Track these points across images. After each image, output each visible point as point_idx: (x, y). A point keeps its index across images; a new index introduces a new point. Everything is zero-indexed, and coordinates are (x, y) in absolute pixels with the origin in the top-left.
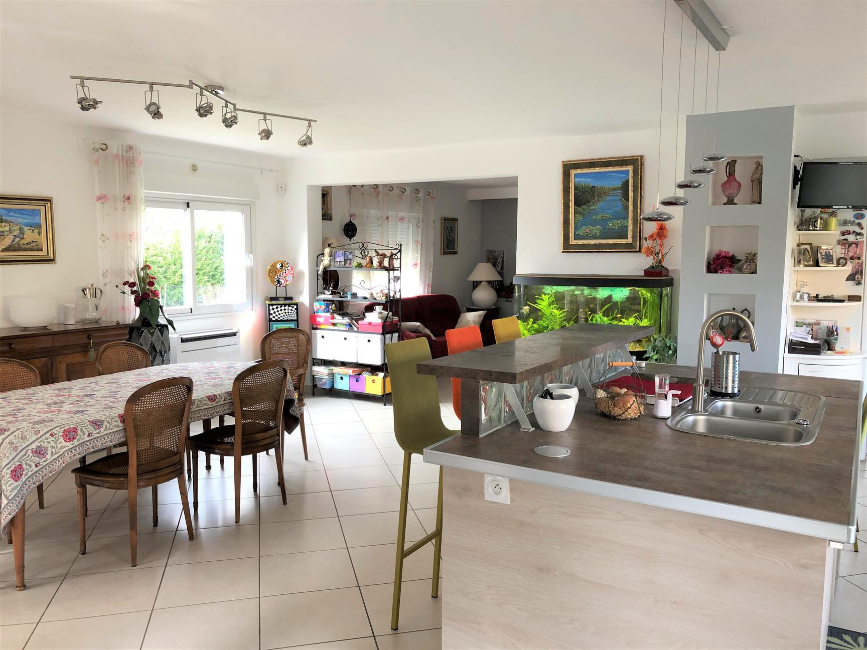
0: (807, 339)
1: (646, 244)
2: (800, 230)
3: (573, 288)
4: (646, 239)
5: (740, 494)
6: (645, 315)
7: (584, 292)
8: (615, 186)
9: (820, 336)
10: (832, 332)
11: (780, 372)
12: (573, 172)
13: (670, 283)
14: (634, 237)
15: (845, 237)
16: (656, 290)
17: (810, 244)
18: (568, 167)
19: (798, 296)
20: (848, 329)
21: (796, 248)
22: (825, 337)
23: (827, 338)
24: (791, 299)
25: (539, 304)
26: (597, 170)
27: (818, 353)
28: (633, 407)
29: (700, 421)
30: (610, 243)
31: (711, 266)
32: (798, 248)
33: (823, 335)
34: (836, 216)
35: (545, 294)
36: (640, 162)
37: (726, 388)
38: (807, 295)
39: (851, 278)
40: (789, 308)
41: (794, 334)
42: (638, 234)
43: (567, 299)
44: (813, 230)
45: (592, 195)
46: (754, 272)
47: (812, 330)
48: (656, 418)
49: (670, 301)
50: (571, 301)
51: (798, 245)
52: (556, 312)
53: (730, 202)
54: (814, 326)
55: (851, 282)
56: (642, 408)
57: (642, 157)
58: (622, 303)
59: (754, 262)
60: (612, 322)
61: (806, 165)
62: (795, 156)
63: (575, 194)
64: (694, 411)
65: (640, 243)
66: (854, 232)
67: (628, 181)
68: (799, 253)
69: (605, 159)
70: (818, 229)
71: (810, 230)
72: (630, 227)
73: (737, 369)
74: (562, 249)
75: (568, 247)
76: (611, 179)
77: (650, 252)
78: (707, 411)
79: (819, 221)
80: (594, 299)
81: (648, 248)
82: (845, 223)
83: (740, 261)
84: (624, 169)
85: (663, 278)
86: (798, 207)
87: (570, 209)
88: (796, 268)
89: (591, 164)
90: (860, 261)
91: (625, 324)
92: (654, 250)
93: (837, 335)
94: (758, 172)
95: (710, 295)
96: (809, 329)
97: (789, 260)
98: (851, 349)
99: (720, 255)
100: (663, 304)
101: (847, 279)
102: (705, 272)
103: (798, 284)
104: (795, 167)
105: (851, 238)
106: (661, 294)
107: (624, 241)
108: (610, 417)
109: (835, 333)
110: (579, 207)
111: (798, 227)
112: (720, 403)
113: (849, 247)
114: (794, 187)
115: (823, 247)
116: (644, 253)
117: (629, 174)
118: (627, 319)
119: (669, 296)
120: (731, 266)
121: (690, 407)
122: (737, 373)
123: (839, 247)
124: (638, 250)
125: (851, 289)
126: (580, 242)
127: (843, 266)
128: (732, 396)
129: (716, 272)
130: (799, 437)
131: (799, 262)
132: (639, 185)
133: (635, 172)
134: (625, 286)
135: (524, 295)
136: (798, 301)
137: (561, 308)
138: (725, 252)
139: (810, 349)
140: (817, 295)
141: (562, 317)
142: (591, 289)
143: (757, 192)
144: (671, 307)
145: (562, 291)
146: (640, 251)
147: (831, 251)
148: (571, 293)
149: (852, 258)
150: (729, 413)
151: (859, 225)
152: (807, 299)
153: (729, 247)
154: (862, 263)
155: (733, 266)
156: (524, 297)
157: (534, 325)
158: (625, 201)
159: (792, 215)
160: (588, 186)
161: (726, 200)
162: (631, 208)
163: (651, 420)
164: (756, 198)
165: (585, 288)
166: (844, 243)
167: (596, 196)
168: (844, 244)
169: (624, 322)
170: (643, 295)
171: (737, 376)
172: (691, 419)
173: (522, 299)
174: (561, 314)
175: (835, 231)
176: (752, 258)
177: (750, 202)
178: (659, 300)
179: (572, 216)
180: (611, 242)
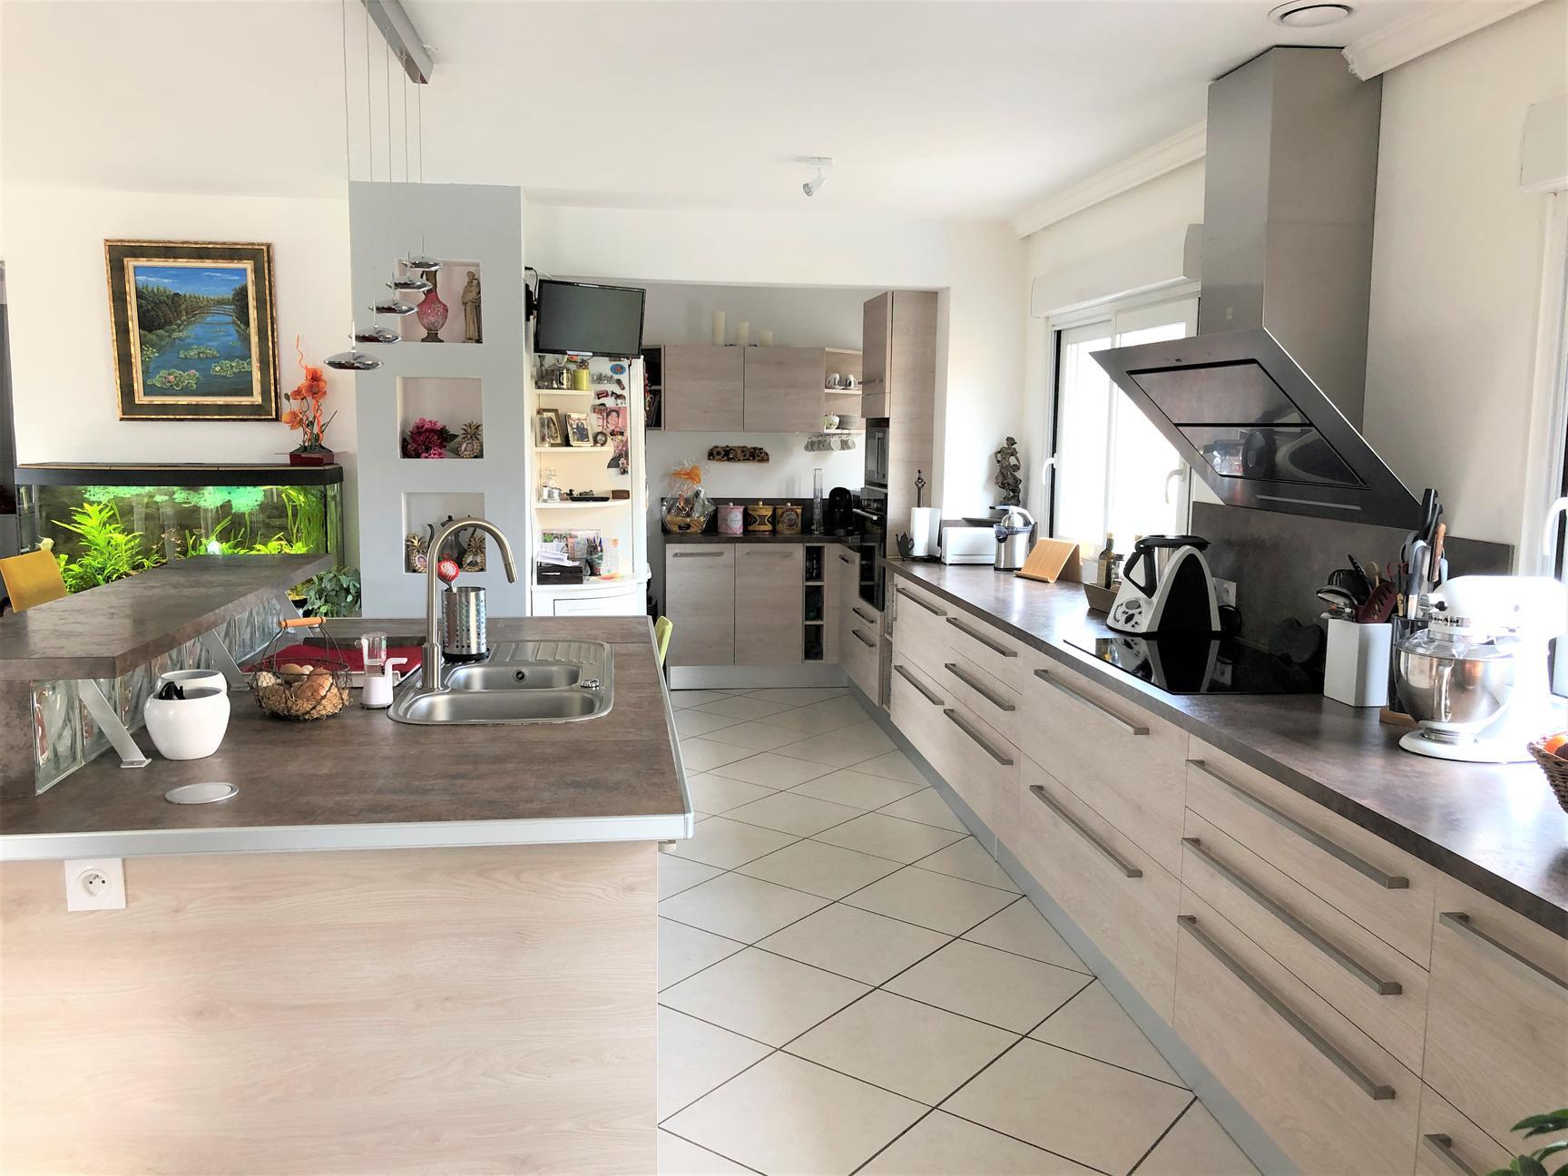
0: (562, 560)
1: (288, 407)
2: (539, 388)
3: (148, 489)
4: (287, 397)
5: (535, 802)
6: (297, 537)
7: (174, 496)
8: (220, 297)
9: (578, 555)
10: (594, 547)
11: (528, 614)
12: (130, 263)
13: (338, 476)
14: (265, 393)
15: (602, 400)
16: (315, 490)
17: (555, 411)
18: (118, 255)
19: (545, 493)
20: (615, 541)
21: (537, 418)
22: (585, 556)
23: (589, 557)
24: (534, 498)
25: (79, 523)
26: (182, 263)
27: (579, 580)
28: (329, 694)
29: (438, 705)
30: (219, 403)
31: (409, 446)
32: (539, 416)
33: (581, 552)
34: (586, 368)
35: (91, 503)
36: (265, 255)
37: (469, 646)
38: (557, 491)
39: (614, 463)
40: (534, 511)
41: (543, 554)
42: (273, 388)
43: (139, 513)
44: (558, 388)
45: (174, 309)
46: (480, 455)
47: (567, 545)
48: (368, 709)
49: (339, 509)
50: (146, 514)
51: (540, 412)
52: (120, 538)
53: (432, 337)
54: (570, 540)
55: (614, 471)
56: (345, 696)
57: (269, 246)
58: (250, 514)
59: (478, 439)
60: (236, 551)
61: (542, 283)
62: (526, 268)
63: (139, 307)
64: (427, 689)
65: (276, 403)
66: (613, 393)
67: (244, 290)
68: (542, 425)
69: (195, 243)
70: (565, 386)
71: (554, 389)
72: (256, 375)
73: (483, 615)
74: (119, 414)
75: (131, 410)
76: (214, 282)
77: (296, 421)
78: (446, 687)
79: (565, 375)
80: (196, 509)
81: (294, 414)
82: (600, 379)
83: (455, 436)
84: (235, 265)
85: (327, 468)
86: (535, 351)
87: (131, 334)
88: (539, 449)
89: (168, 251)
90: (624, 439)
91: (261, 553)
92: (305, 419)
93: (602, 551)
94: (473, 288)
95: (409, 495)
96: (563, 544)
97: (529, 437)
98: (621, 573)
99: (423, 427)
100: (328, 514)
101: (609, 466)
102: (399, 457)
103: (543, 473)
104: (527, 286)
105: (610, 402)
106: (325, 496)
107: (245, 400)
108: (288, 720)
109: (599, 549)
110: (150, 332)
111: (536, 383)
112: (461, 672)
113: (607, 416)
114: (528, 319)
115: (574, 416)
116: (286, 423)
117: (246, 276)
118: (265, 544)
119: (338, 499)
120: (442, 446)
121: (419, 684)
122: (483, 620)
123: (595, 415)
124: (274, 416)
125: (613, 481)
126: (158, 400)
127: (602, 445)
128: (478, 658)
129: (418, 456)
130: (589, 707)
131: (543, 439)
132: (268, 298)
133: (258, 272)
134: (255, 485)
135: (40, 507)
136: (545, 501)
137: (128, 531)
138: (430, 422)
139: (569, 575)
140: (571, 490)
141: (132, 548)
142: (189, 490)
143: (474, 323)
144: (342, 519)
145: (128, 496)
146: (277, 419)
147: (584, 422)
148: (146, 500)
149: (612, 434)
150: (477, 685)
151: (619, 382)
152: (558, 498)
153: (433, 411)
154: (627, 440)
155: (445, 447)
156: (41, 512)
157: (72, 566)
158: (242, 326)
159: (528, 362)
160: (165, 292)
161: (424, 333)
162: (254, 339)
163: (360, 713)
164: (473, 333)
165: (175, 488)
166: (601, 410)
167: (184, 313)
168: (600, 412)
169: (259, 550)
170: (290, 499)
171: (483, 626)
172: (424, 703)
173: (37, 514)
174: (130, 541)
175: (587, 393)
176: (473, 432)
177: (464, 339)
178: (322, 506)
179: (135, 349)
180: (221, 400)
